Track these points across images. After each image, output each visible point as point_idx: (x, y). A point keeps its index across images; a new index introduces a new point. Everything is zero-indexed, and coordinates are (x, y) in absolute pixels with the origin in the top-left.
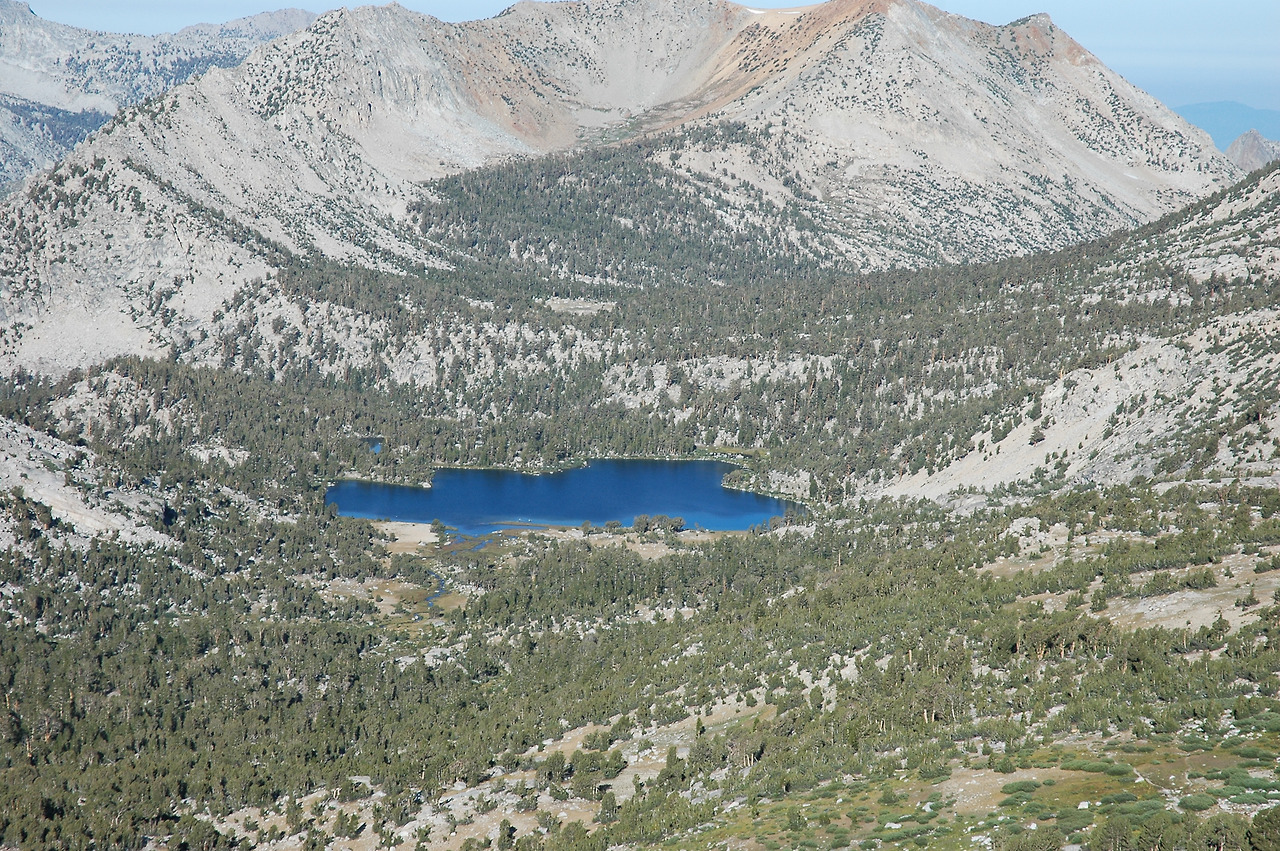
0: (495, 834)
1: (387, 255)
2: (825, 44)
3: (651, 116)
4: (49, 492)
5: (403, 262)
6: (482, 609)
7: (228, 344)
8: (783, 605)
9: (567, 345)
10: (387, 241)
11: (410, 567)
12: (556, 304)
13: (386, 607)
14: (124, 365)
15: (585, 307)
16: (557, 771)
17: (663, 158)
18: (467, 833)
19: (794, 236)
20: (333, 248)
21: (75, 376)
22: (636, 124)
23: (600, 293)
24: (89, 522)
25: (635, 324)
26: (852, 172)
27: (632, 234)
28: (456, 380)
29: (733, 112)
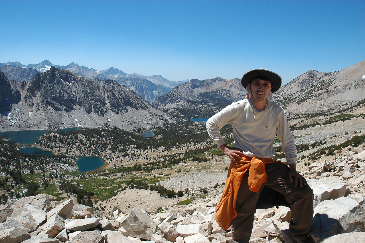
0: (203, 147)
1: (195, 100)
2: (232, 83)
3: (217, 88)
4: (167, 118)
5: (197, 100)
6: (202, 129)
7: (182, 106)
8: (227, 129)
9: (210, 107)
10: (195, 98)
11: (196, 125)
12: (209, 104)
13: (194, 128)
14: (174, 108)
15: (212, 104)
16: (207, 142)
17: (219, 92)
18: (200, 147)
19: (229, 98)
20: (191, 99)
21: (170, 109)
22: (216, 89)
23: (213, 103)
24: (171, 121)
25: (216, 106)
26: (234, 93)
27: (216, 98)
28: (201, 110)
29: (224, 88)
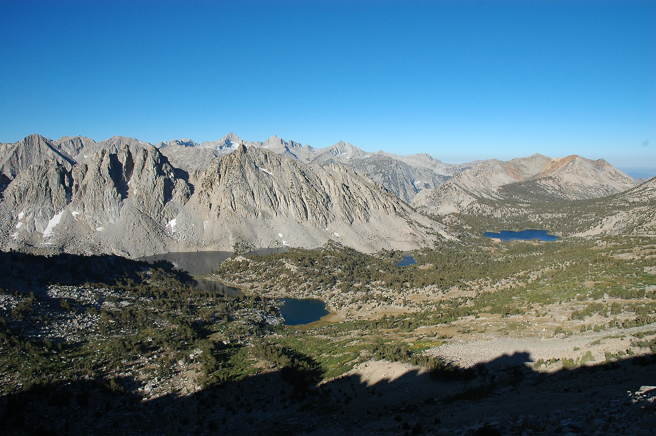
0: (509, 287)
1: (494, 197)
2: (565, 164)
3: (536, 175)
4: (442, 232)
5: (496, 198)
6: (508, 252)
7: (469, 210)
8: (557, 253)
9: (522, 211)
10: (493, 195)
11: (496, 245)
12: (520, 205)
13: (493, 251)
14: (453, 214)
15: (525, 205)
16: (519, 278)
17: (538, 182)
18: (505, 286)
19: (560, 194)
20: (485, 196)
21: (446, 215)
22: (534, 177)
23: (528, 203)
24: (448, 237)
25: (533, 208)
26: (570, 184)
27: (533, 194)
28: (504, 217)
29: (550, 175)
